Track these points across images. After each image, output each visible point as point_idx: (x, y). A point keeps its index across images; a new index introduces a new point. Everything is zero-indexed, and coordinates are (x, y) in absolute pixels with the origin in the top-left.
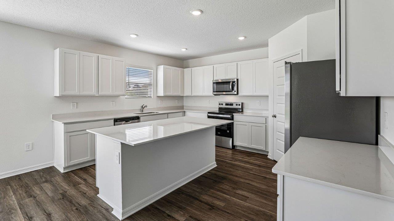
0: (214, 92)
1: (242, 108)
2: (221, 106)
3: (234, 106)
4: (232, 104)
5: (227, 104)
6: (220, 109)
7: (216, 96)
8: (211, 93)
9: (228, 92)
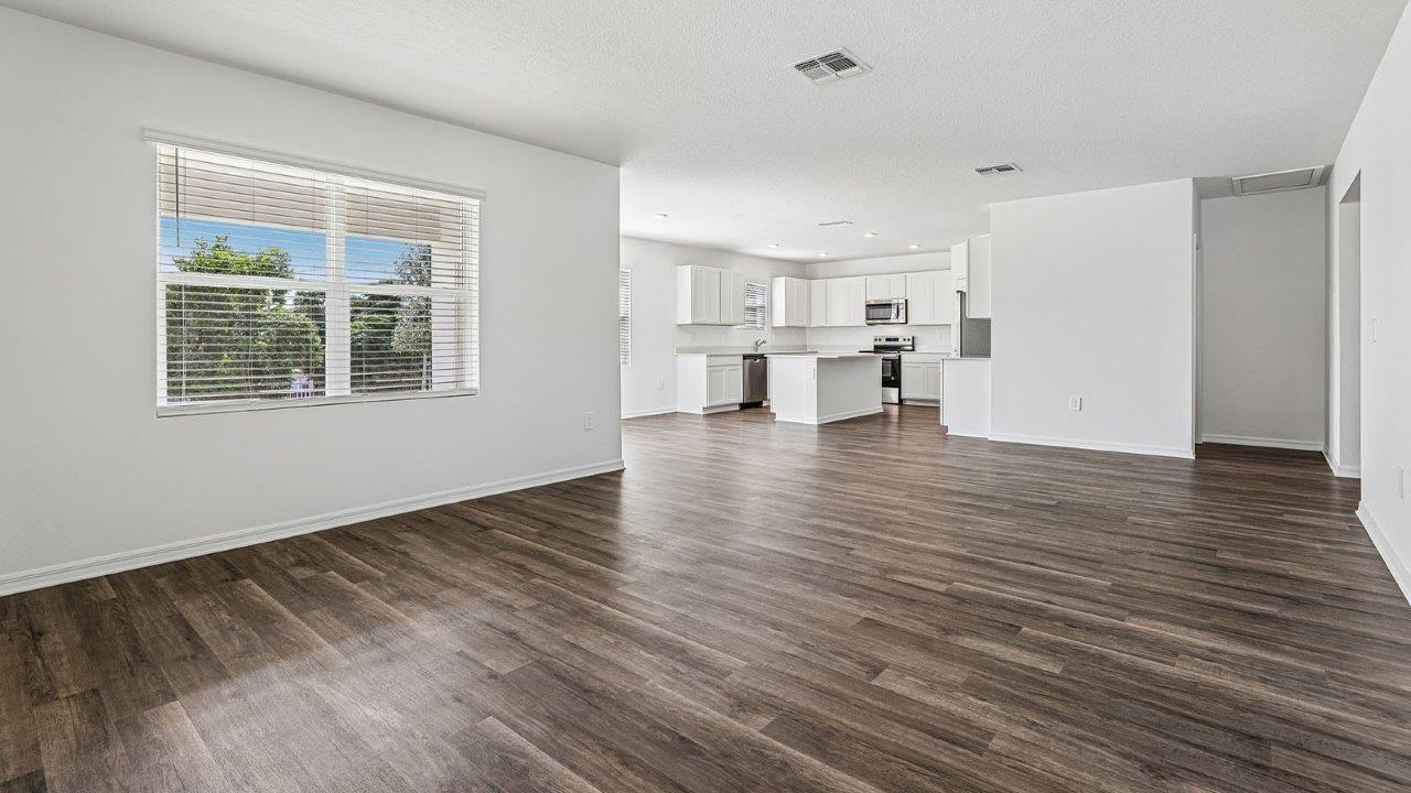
0: (868, 319)
1: (913, 345)
2: (878, 343)
3: (900, 342)
4: (897, 340)
5: (888, 340)
6: (875, 347)
7: (870, 327)
8: (862, 321)
9: (885, 320)
